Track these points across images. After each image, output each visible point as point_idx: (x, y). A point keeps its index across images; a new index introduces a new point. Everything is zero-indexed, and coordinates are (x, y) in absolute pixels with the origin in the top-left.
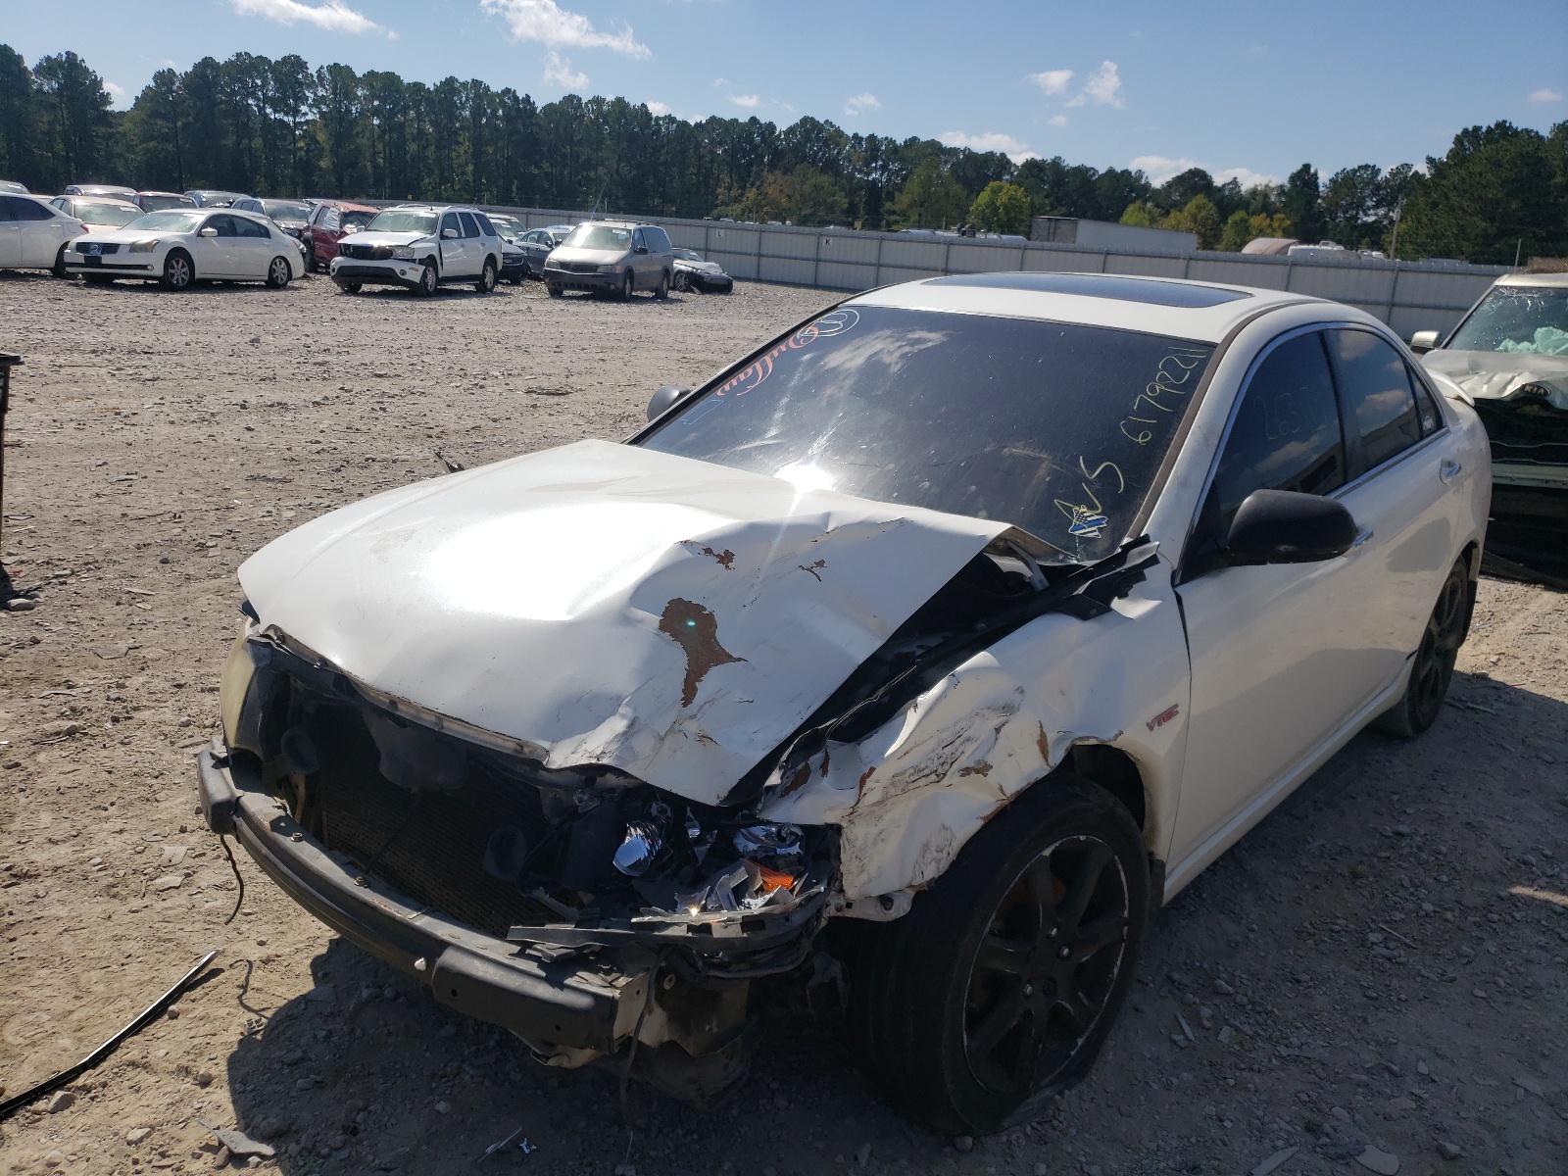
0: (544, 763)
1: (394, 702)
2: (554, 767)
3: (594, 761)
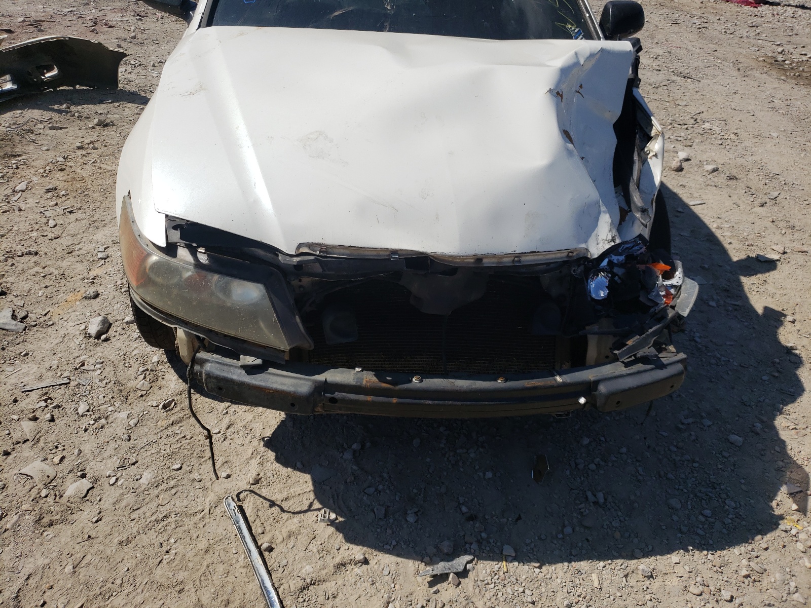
0: (589, 256)
1: (479, 259)
2: (596, 256)
3: (613, 244)
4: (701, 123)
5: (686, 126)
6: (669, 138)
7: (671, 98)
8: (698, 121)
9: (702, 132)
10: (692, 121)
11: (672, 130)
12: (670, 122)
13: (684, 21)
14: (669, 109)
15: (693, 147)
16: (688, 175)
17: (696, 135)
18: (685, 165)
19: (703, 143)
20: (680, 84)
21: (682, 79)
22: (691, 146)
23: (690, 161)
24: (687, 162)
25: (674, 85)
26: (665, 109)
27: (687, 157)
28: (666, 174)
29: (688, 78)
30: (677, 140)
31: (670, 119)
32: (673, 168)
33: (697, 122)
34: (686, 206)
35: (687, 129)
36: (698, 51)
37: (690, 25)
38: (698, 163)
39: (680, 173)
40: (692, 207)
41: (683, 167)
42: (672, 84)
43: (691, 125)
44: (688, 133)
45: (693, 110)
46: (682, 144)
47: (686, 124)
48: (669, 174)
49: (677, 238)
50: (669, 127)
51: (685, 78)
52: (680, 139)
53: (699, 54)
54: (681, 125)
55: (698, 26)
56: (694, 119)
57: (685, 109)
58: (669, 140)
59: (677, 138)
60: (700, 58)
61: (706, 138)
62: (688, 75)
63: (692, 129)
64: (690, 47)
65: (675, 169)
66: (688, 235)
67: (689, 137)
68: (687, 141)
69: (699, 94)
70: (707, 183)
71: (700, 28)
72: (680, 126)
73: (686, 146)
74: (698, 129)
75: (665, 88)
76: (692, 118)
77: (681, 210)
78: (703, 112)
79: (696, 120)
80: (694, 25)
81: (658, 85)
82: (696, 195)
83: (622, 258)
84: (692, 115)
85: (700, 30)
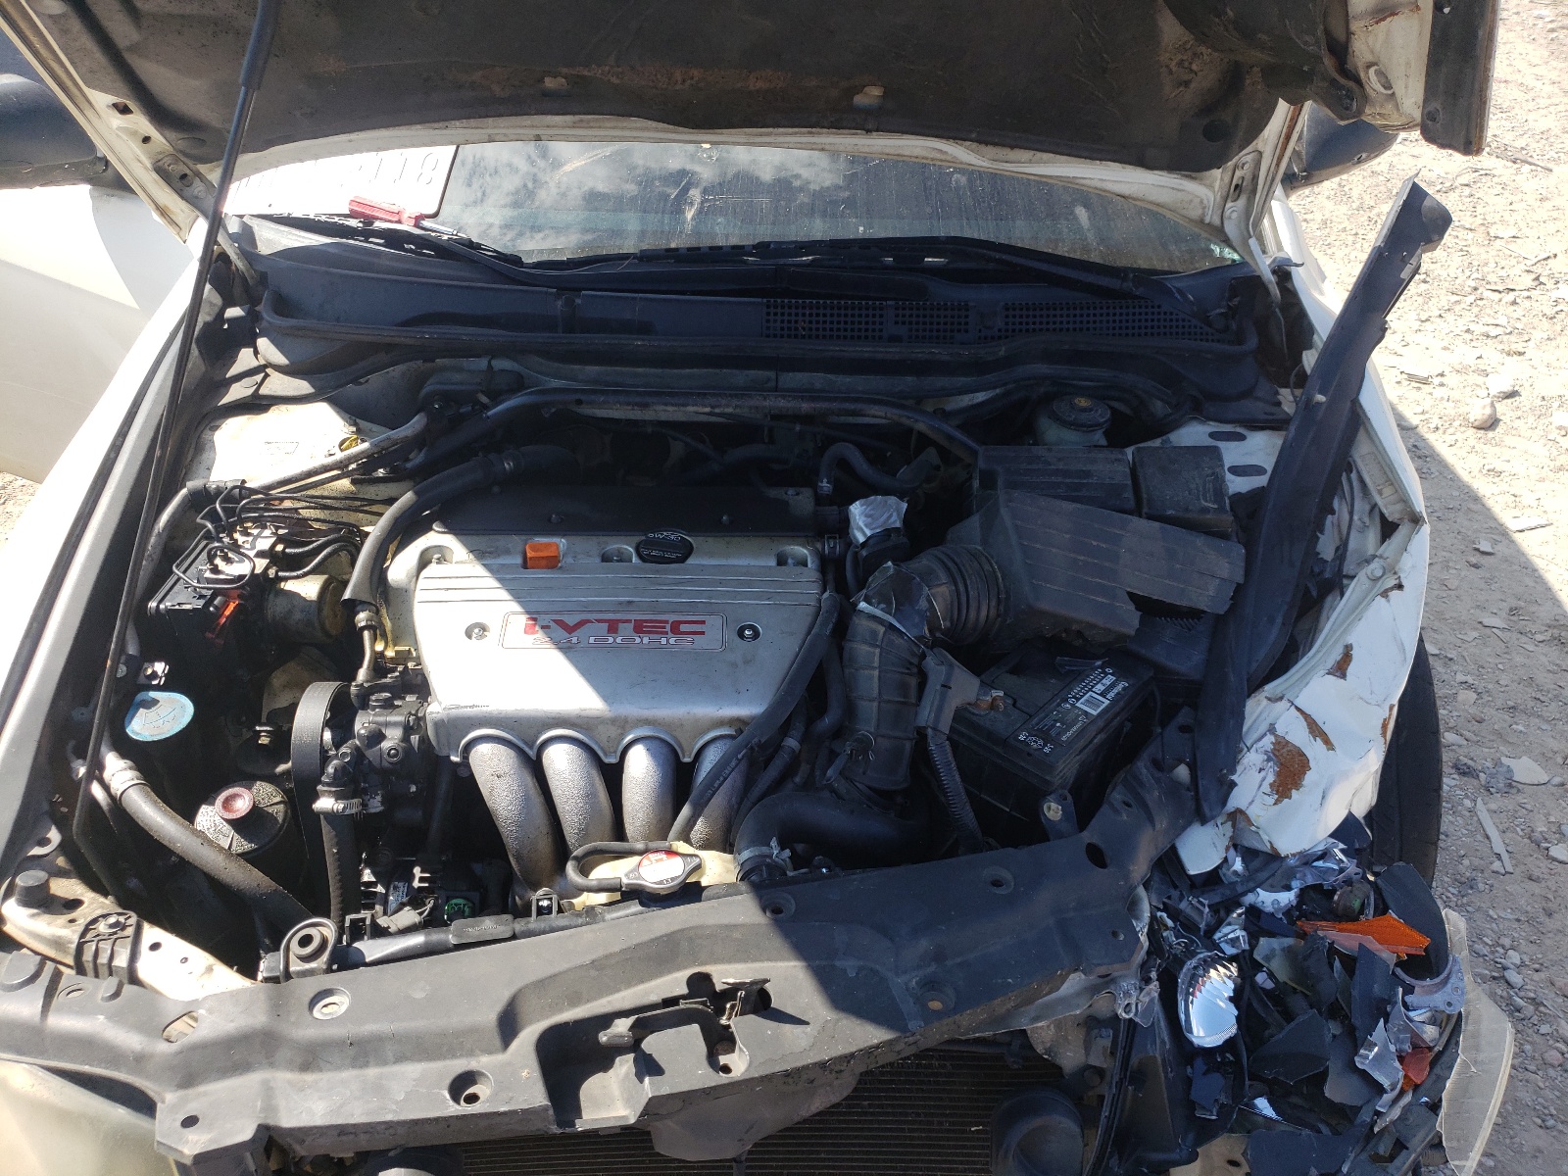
4: (1550, 285)
5: (1511, 296)
6: (1468, 331)
7: (1479, 220)
8: (1542, 279)
9: (1550, 312)
10: (1527, 281)
11: (1477, 306)
12: (1473, 284)
13: (1518, 13)
14: (1473, 250)
15: (1527, 356)
16: (1509, 440)
17: (1536, 321)
18: (1504, 409)
19: (1554, 343)
20: (1504, 179)
21: (1510, 164)
22: (1521, 354)
23: (1517, 398)
24: (1509, 401)
25: (1488, 184)
26: (1461, 250)
27: (1511, 389)
28: (1454, 437)
29: (1523, 161)
30: (1488, 336)
31: (1474, 276)
32: (1472, 420)
33: (1541, 283)
34: (1501, 533)
35: (1514, 303)
36: (1548, 88)
37: (1531, 22)
38: (1539, 402)
39: (1490, 434)
40: (1517, 537)
41: (1499, 416)
42: (1484, 179)
43: (1526, 294)
44: (1515, 315)
45: (1530, 249)
46: (1500, 347)
47: (1513, 290)
48: (1459, 436)
49: (1475, 634)
50: (1471, 299)
51: (1514, 162)
52: (1493, 331)
53: (1549, 97)
54: (1500, 292)
55: (1550, 26)
56: (1534, 276)
57: (1512, 246)
58: (1468, 336)
59: (1486, 329)
60: (1552, 109)
61: (1559, 328)
62: (1521, 155)
63: (1527, 303)
64: (1530, 81)
65: (1476, 424)
66: (1502, 625)
67: (1519, 325)
68: (1513, 338)
69: (1548, 205)
70: (1558, 464)
71: (1552, 30)
72: (1497, 294)
73: (1509, 354)
74: (1543, 302)
75: (1467, 191)
76: (1528, 271)
77: (1485, 546)
78: (1555, 256)
79: (1537, 279)
80: (1540, 23)
81: (1448, 184)
82: (1528, 499)
83: (1287, 898)
84: (1529, 263)
85: (1554, 35)
